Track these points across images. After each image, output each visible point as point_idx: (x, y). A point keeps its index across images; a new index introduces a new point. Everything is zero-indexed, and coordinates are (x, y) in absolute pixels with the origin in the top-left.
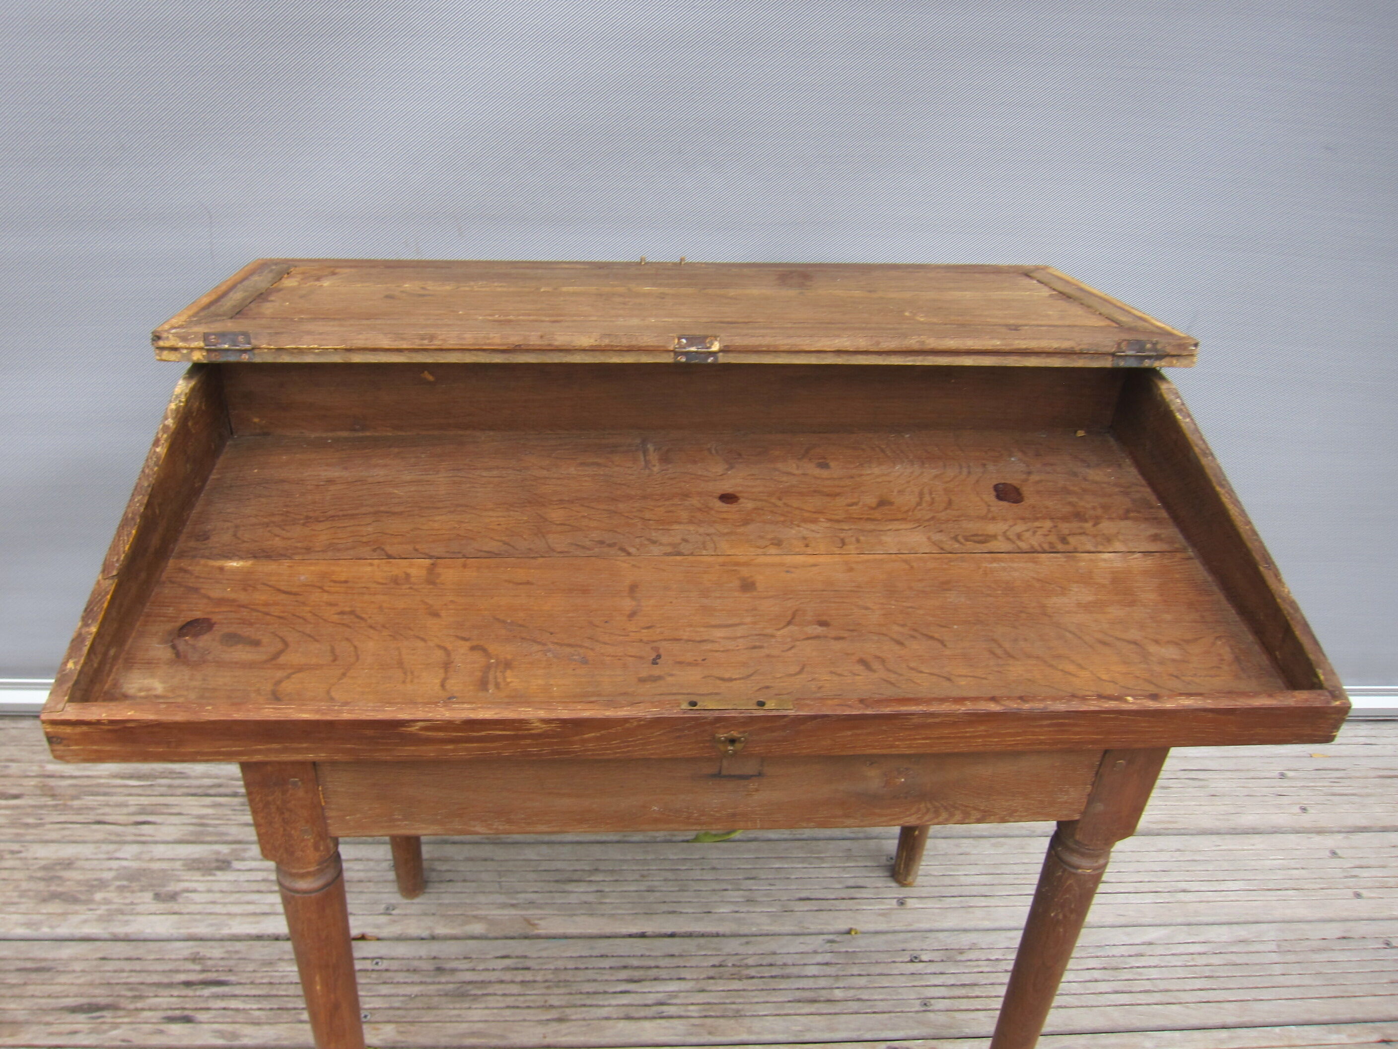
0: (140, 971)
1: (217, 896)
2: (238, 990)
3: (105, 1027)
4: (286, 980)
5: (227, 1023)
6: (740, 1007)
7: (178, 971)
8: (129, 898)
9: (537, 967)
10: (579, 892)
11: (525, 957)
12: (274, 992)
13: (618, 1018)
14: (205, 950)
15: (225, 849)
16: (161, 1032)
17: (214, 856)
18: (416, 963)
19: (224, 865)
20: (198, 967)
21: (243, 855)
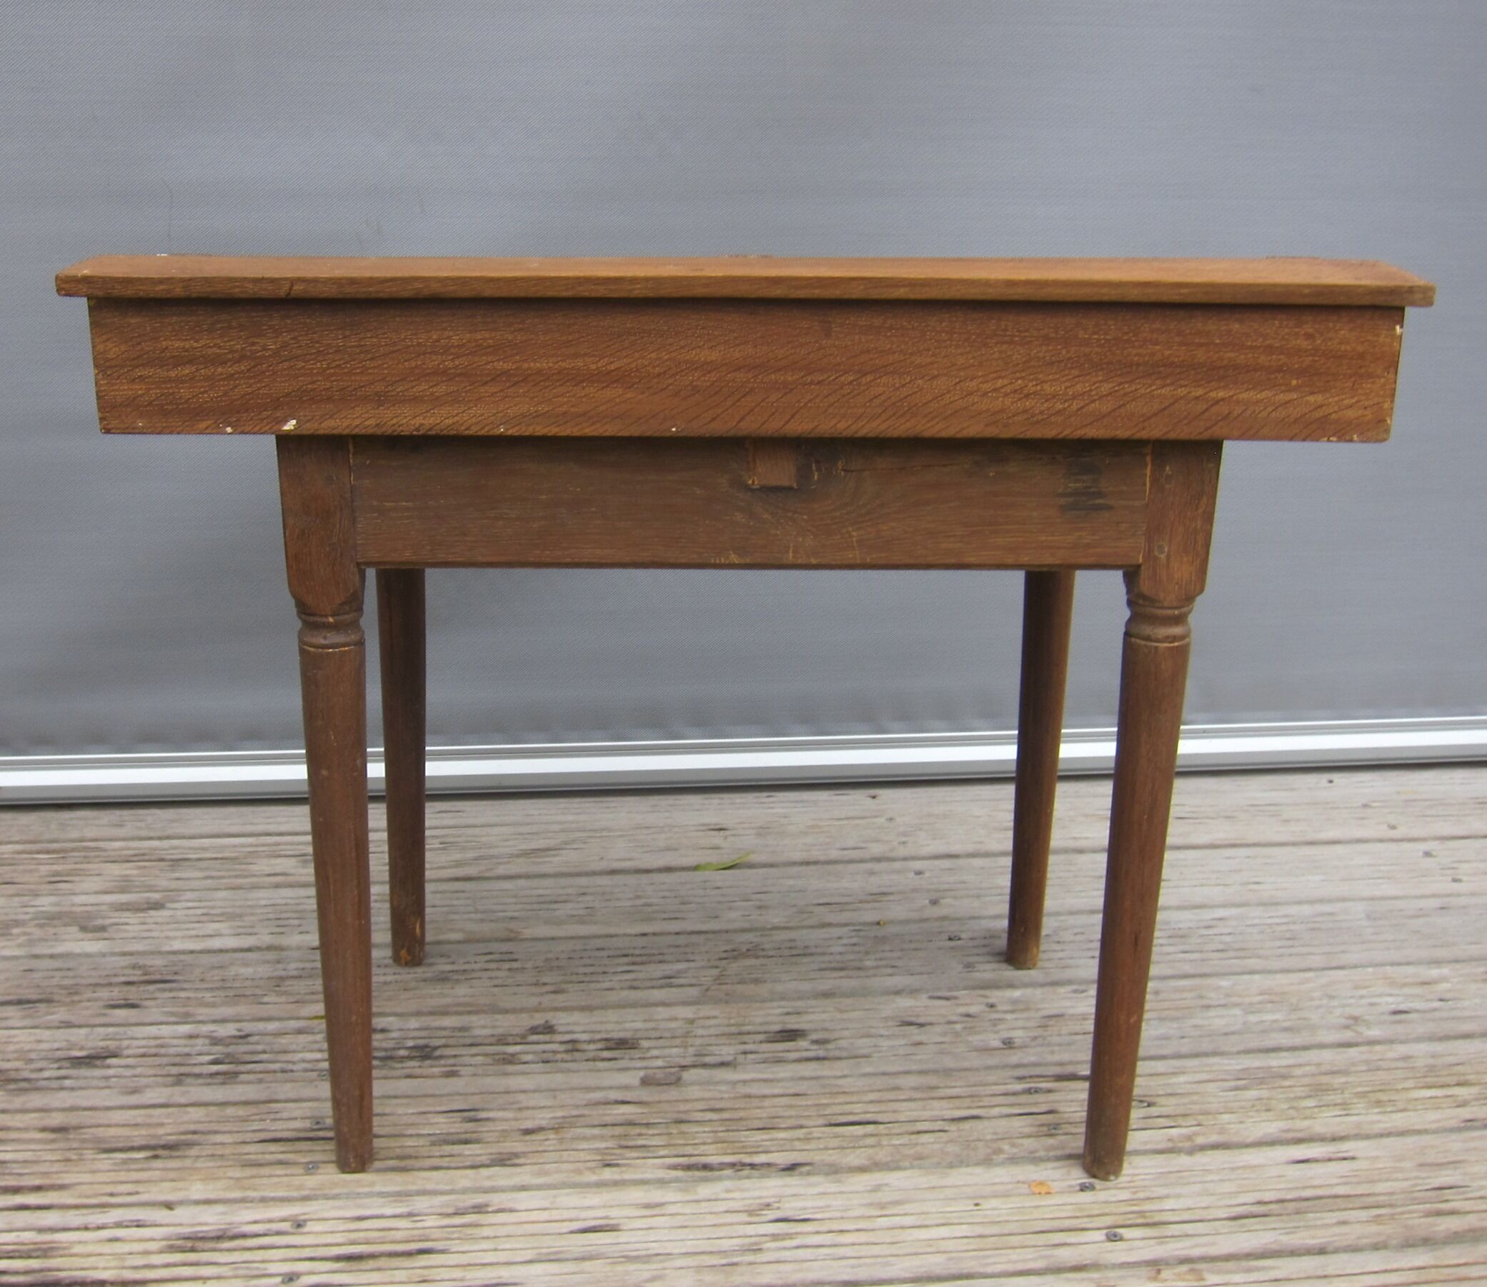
0: (73, 977)
1: (152, 927)
2: (185, 986)
3: (39, 1014)
4: (240, 978)
6: (759, 976)
7: (116, 976)
8: (52, 930)
9: (525, 959)
11: (511, 953)
12: (227, 986)
14: (148, 961)
15: (156, 896)
16: (105, 1015)
17: (144, 901)
19: (158, 906)
20: (139, 972)
21: (177, 898)
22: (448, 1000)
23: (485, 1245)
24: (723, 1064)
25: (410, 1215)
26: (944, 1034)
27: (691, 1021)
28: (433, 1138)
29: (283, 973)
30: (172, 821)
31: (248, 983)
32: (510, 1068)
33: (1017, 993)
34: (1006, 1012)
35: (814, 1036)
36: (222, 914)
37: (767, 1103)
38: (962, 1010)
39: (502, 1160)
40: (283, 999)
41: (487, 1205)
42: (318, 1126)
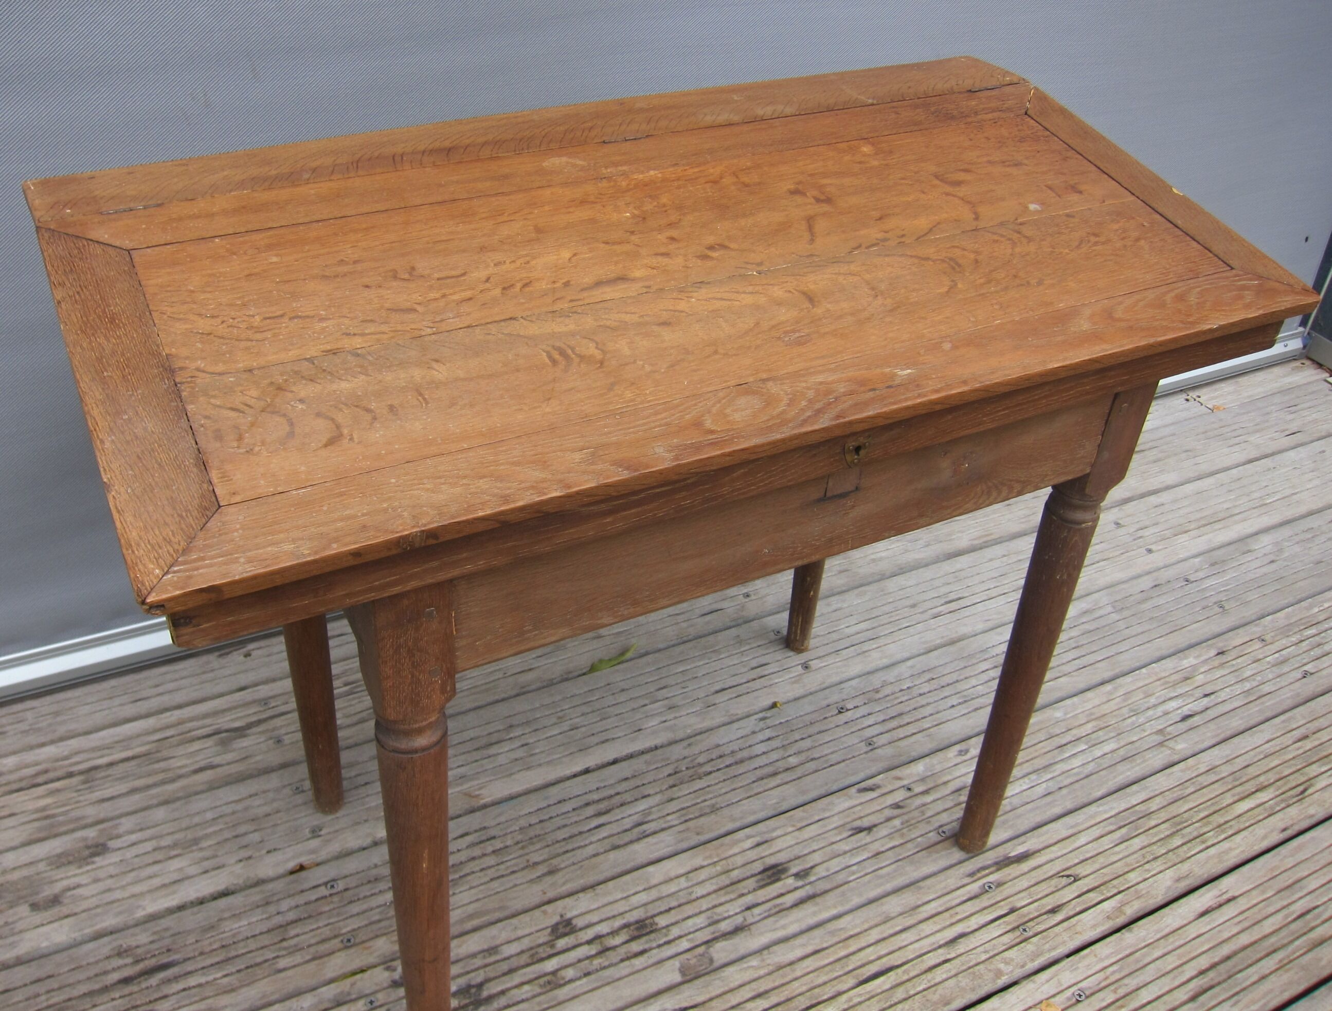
0: (60, 988)
1: (109, 883)
2: (189, 966)
4: (240, 938)
5: (196, 1002)
6: (713, 801)
7: (106, 973)
9: (501, 834)
10: (504, 753)
11: (485, 828)
12: (233, 953)
13: (605, 852)
15: (91, 833)
17: (81, 844)
18: (374, 872)
19: (99, 849)
20: (129, 960)
21: (115, 832)
24: (737, 930)
26: (890, 836)
29: (278, 920)
30: (57, 714)
31: (252, 945)
32: (560, 993)
33: (919, 768)
35: (794, 870)
36: (175, 845)
38: (890, 800)
40: (298, 958)
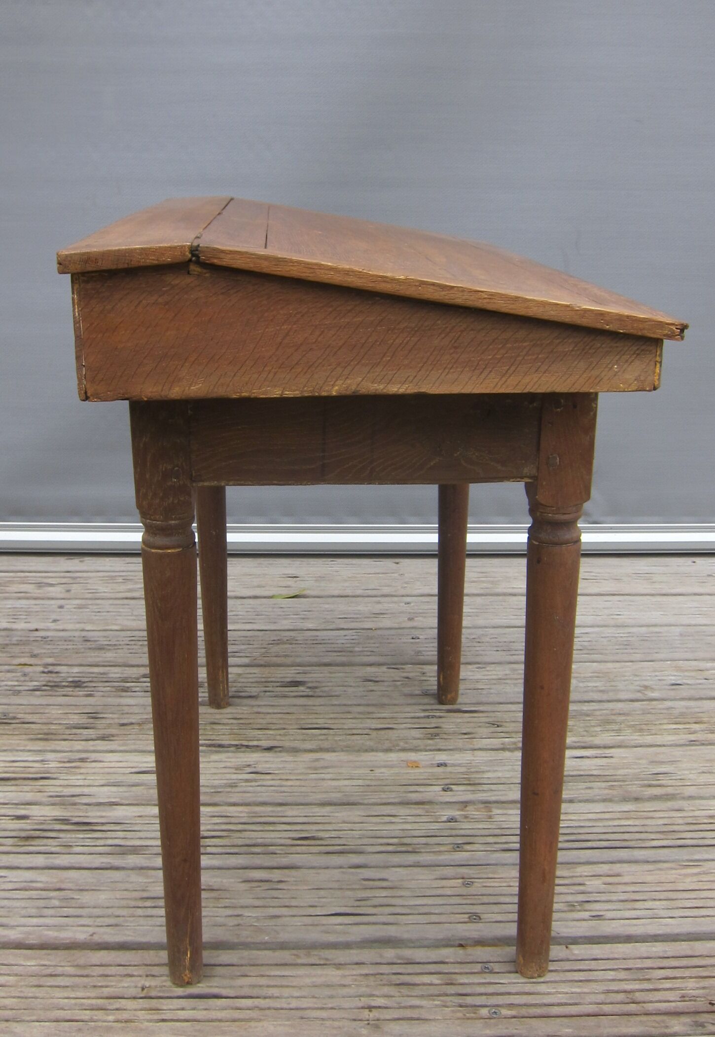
18: (71, 638)
22: (100, 659)
23: (79, 777)
24: (250, 697)
25: (42, 761)
27: (239, 675)
28: (68, 726)
29: (8, 642)
32: (124, 694)
34: (430, 677)
35: (310, 685)
37: (269, 716)
38: (405, 675)
39: (104, 737)
41: (88, 758)
42: (5, 717)
